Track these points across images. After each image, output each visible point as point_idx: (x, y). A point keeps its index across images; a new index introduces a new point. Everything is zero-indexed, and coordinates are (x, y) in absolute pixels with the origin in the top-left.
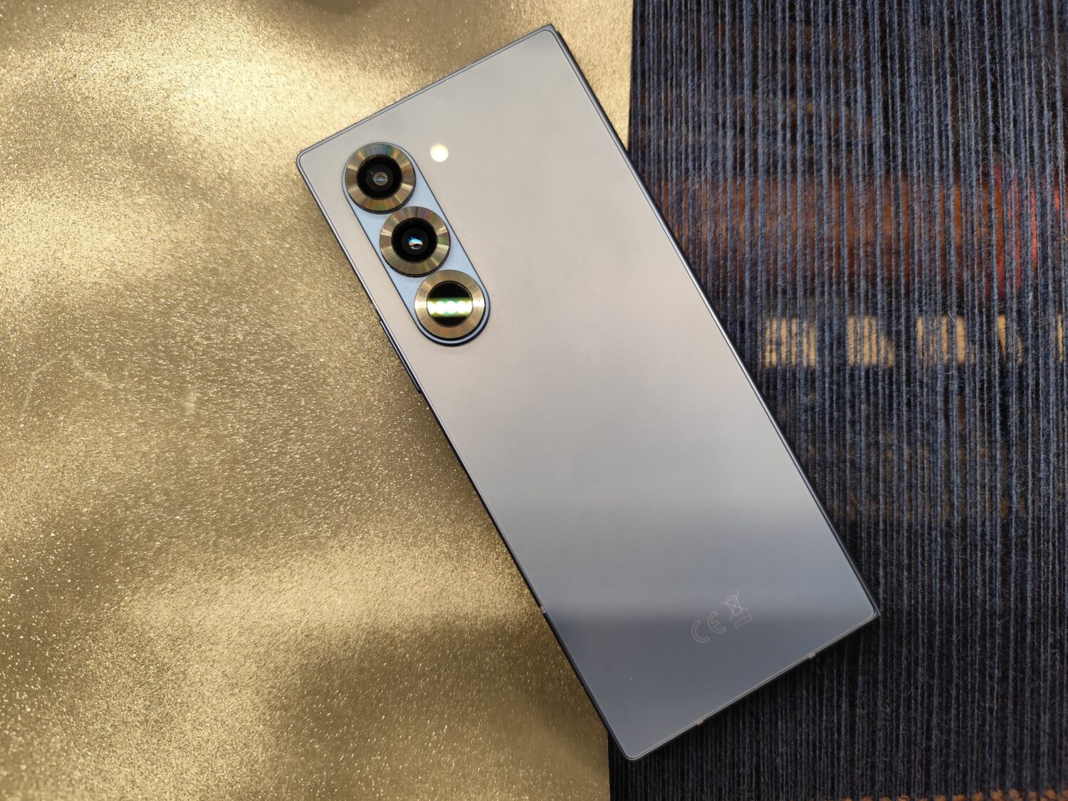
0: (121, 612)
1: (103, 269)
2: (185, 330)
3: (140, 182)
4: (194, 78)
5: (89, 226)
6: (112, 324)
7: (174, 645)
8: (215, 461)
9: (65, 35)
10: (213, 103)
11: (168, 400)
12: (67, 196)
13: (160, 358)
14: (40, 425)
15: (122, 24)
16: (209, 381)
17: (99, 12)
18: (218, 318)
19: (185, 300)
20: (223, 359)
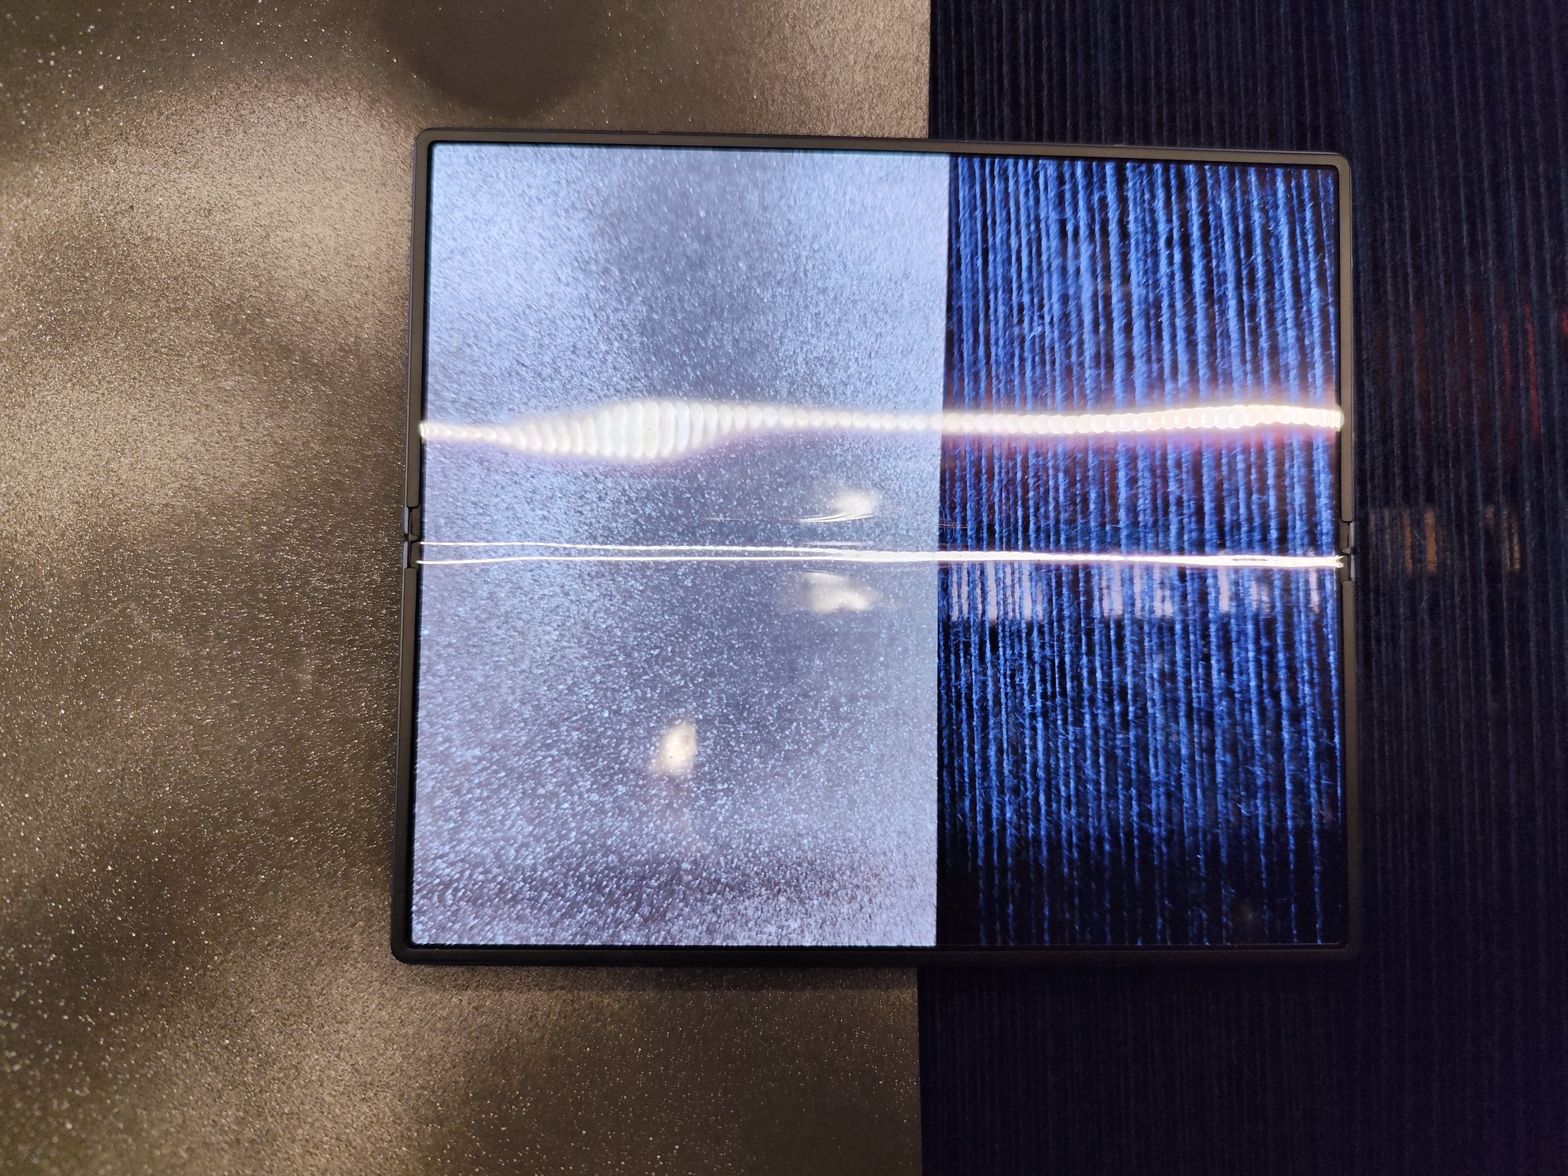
0: (208, 978)
1: (177, 485)
2: (297, 570)
3: (226, 357)
4: (304, 211)
5: (155, 424)
6: (191, 563)
7: (284, 1024)
8: (343, 758)
9: (116, 150)
10: (332, 244)
11: (273, 671)
12: (122, 379)
13: (260, 611)
14: (88, 710)
15: (201, 135)
16: (332, 642)
17: (168, 118)
18: (345, 552)
19: (296, 528)
20: (352, 611)
